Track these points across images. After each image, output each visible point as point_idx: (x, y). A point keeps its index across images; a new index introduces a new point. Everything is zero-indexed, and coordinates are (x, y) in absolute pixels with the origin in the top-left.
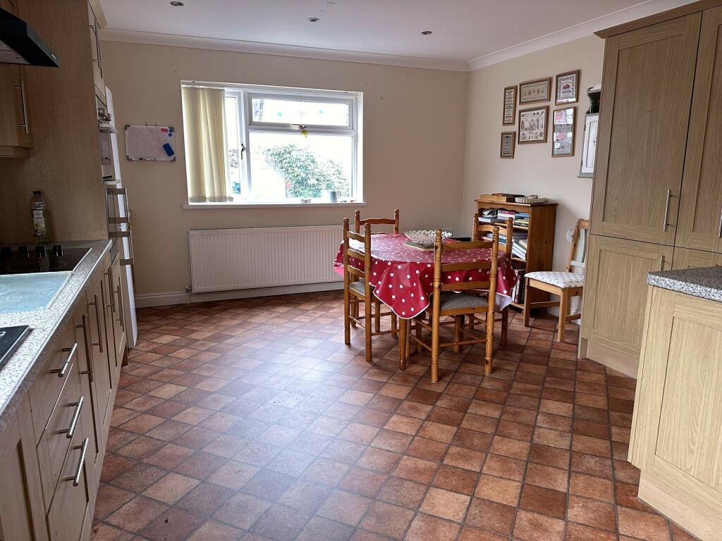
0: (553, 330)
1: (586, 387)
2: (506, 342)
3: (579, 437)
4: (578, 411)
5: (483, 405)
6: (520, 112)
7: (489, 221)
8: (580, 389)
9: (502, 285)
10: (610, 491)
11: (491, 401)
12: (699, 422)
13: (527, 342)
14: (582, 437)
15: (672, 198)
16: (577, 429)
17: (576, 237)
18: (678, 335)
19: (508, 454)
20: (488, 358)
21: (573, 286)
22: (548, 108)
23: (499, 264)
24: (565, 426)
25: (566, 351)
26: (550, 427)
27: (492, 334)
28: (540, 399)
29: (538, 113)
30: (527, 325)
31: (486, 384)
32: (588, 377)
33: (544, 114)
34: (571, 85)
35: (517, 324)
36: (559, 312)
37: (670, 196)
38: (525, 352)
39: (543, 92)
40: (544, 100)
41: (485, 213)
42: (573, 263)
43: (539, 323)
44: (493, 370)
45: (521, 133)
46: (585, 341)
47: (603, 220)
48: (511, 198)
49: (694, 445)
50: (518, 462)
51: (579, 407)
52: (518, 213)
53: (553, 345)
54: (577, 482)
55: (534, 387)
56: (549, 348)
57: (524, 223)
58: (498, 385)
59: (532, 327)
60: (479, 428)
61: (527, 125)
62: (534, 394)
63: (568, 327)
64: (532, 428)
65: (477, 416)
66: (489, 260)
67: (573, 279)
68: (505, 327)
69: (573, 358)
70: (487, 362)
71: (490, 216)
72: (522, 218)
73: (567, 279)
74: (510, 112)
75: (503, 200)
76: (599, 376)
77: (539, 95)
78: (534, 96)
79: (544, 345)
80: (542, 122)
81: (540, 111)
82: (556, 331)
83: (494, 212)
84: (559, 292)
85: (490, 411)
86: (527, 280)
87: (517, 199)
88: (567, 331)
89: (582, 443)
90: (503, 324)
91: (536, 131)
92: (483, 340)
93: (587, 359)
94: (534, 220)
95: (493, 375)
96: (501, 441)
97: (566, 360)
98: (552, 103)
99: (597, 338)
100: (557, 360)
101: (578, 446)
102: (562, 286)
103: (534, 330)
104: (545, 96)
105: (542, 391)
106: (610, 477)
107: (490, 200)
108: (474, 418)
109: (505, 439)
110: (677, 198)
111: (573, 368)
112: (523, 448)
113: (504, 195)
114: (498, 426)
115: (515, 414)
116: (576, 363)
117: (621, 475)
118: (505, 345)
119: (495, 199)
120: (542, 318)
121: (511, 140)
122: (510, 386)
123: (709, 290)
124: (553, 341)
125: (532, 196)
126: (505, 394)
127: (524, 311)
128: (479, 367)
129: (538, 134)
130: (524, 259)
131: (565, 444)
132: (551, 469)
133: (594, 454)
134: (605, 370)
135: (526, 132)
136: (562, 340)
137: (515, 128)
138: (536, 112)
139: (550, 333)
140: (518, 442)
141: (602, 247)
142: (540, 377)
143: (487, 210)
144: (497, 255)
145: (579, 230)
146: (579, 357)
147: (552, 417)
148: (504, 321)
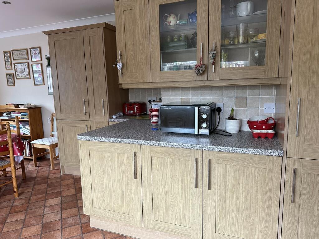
0: (49, 165)
1: (66, 187)
2: (26, 177)
3: (65, 211)
4: (63, 199)
5: (15, 215)
6: (14, 64)
7: (7, 118)
8: (63, 189)
9: (17, 151)
10: (80, 230)
11: (20, 211)
12: (105, 189)
13: (37, 175)
14: (66, 211)
15: (86, 102)
16: (63, 208)
17: (52, 121)
18: (92, 157)
19: (31, 235)
20: (15, 190)
21: (54, 143)
22: (28, 63)
23: (13, 141)
24: (57, 209)
25: (56, 173)
26: (51, 212)
27: (16, 177)
28: (45, 200)
29: (24, 65)
30: (36, 166)
31: (16, 204)
32: (66, 182)
33: (27, 66)
34: (37, 53)
35: (30, 167)
36: (50, 156)
37: (85, 101)
38: (36, 180)
39: (24, 55)
40: (25, 59)
41: (4, 114)
42: (53, 133)
43: (42, 163)
44: (19, 195)
45: (17, 74)
46: (63, 167)
47: (61, 113)
48: (17, 106)
49: (104, 198)
50: (36, 236)
51: (63, 197)
52: (22, 113)
53: (50, 172)
54: (65, 232)
55: (42, 195)
56: (48, 174)
57: (26, 117)
58: (23, 202)
59: (39, 166)
60: (14, 228)
61: (19, 70)
62: (42, 199)
63: (55, 162)
64: (42, 216)
65: (12, 223)
66: (7, 140)
67: (54, 140)
68: (23, 171)
69: (59, 176)
70: (15, 192)
71: (7, 116)
72: (25, 115)
73: (51, 141)
74: (9, 64)
75: (13, 107)
76: (71, 180)
77: (22, 57)
78: (20, 57)
79: (45, 174)
80: (27, 69)
81: (25, 64)
82: (50, 165)
83: (9, 113)
84: (48, 148)
85: (19, 217)
86: (32, 145)
87: (20, 106)
88: (55, 164)
89: (66, 213)
90: (22, 169)
91: (24, 74)
92: (11, 181)
93: (65, 174)
94: (30, 115)
95: (20, 197)
96: (27, 230)
97: (56, 178)
98: (30, 61)
99: (68, 164)
100: (52, 179)
101: (64, 216)
102: (49, 144)
103: (40, 168)
104: (26, 57)
105: (46, 196)
106: (79, 223)
107: (6, 107)
108: (10, 224)
109: (29, 228)
110: (87, 102)
111: (59, 180)
112: (38, 228)
113: (13, 104)
114: (24, 222)
115: (32, 213)
116: (61, 177)
117: (83, 220)
118: (25, 180)
119: (8, 107)
120: (43, 161)
121: (12, 77)
122: (29, 200)
123: (99, 138)
124: (49, 171)
125: (28, 104)
126: (27, 205)
127: (34, 160)
128: (11, 196)
129: (26, 75)
130: (29, 134)
131: (59, 217)
132: (53, 232)
133: (72, 216)
134: (73, 176)
135: (19, 74)
136: (54, 169)
137: (13, 71)
138: (23, 64)
139: (48, 167)
140: (36, 227)
141: (63, 125)
142: (44, 190)
143: (4, 113)
144: (11, 136)
145: (53, 118)
146: (62, 174)
147: (52, 207)
148: (23, 167)
